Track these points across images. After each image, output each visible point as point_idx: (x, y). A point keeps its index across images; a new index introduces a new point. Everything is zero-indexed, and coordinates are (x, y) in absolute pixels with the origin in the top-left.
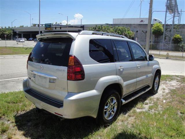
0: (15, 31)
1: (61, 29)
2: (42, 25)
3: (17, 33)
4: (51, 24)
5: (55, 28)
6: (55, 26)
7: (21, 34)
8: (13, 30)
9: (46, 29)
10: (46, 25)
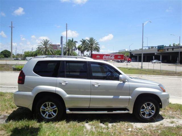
0: (132, 53)
1: (173, 50)
2: (156, 47)
3: (134, 55)
4: (163, 45)
5: (167, 50)
6: (167, 48)
7: (137, 56)
8: (130, 53)
9: (158, 51)
10: (158, 47)
